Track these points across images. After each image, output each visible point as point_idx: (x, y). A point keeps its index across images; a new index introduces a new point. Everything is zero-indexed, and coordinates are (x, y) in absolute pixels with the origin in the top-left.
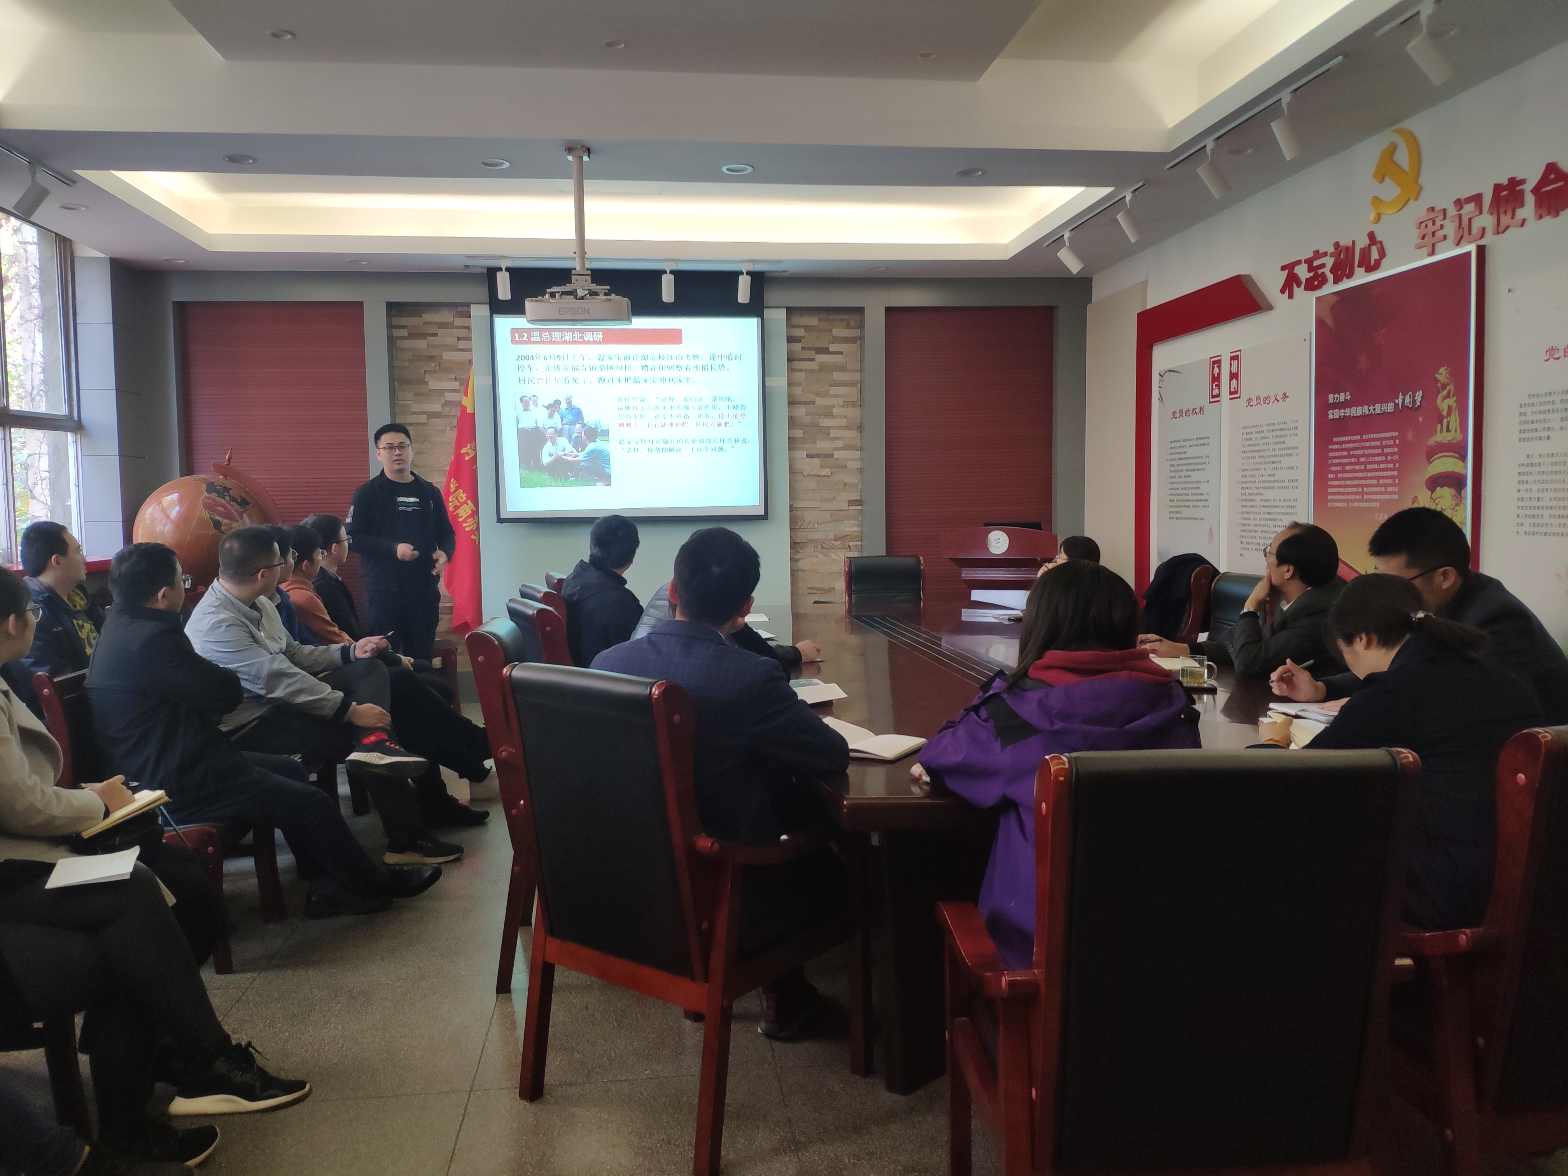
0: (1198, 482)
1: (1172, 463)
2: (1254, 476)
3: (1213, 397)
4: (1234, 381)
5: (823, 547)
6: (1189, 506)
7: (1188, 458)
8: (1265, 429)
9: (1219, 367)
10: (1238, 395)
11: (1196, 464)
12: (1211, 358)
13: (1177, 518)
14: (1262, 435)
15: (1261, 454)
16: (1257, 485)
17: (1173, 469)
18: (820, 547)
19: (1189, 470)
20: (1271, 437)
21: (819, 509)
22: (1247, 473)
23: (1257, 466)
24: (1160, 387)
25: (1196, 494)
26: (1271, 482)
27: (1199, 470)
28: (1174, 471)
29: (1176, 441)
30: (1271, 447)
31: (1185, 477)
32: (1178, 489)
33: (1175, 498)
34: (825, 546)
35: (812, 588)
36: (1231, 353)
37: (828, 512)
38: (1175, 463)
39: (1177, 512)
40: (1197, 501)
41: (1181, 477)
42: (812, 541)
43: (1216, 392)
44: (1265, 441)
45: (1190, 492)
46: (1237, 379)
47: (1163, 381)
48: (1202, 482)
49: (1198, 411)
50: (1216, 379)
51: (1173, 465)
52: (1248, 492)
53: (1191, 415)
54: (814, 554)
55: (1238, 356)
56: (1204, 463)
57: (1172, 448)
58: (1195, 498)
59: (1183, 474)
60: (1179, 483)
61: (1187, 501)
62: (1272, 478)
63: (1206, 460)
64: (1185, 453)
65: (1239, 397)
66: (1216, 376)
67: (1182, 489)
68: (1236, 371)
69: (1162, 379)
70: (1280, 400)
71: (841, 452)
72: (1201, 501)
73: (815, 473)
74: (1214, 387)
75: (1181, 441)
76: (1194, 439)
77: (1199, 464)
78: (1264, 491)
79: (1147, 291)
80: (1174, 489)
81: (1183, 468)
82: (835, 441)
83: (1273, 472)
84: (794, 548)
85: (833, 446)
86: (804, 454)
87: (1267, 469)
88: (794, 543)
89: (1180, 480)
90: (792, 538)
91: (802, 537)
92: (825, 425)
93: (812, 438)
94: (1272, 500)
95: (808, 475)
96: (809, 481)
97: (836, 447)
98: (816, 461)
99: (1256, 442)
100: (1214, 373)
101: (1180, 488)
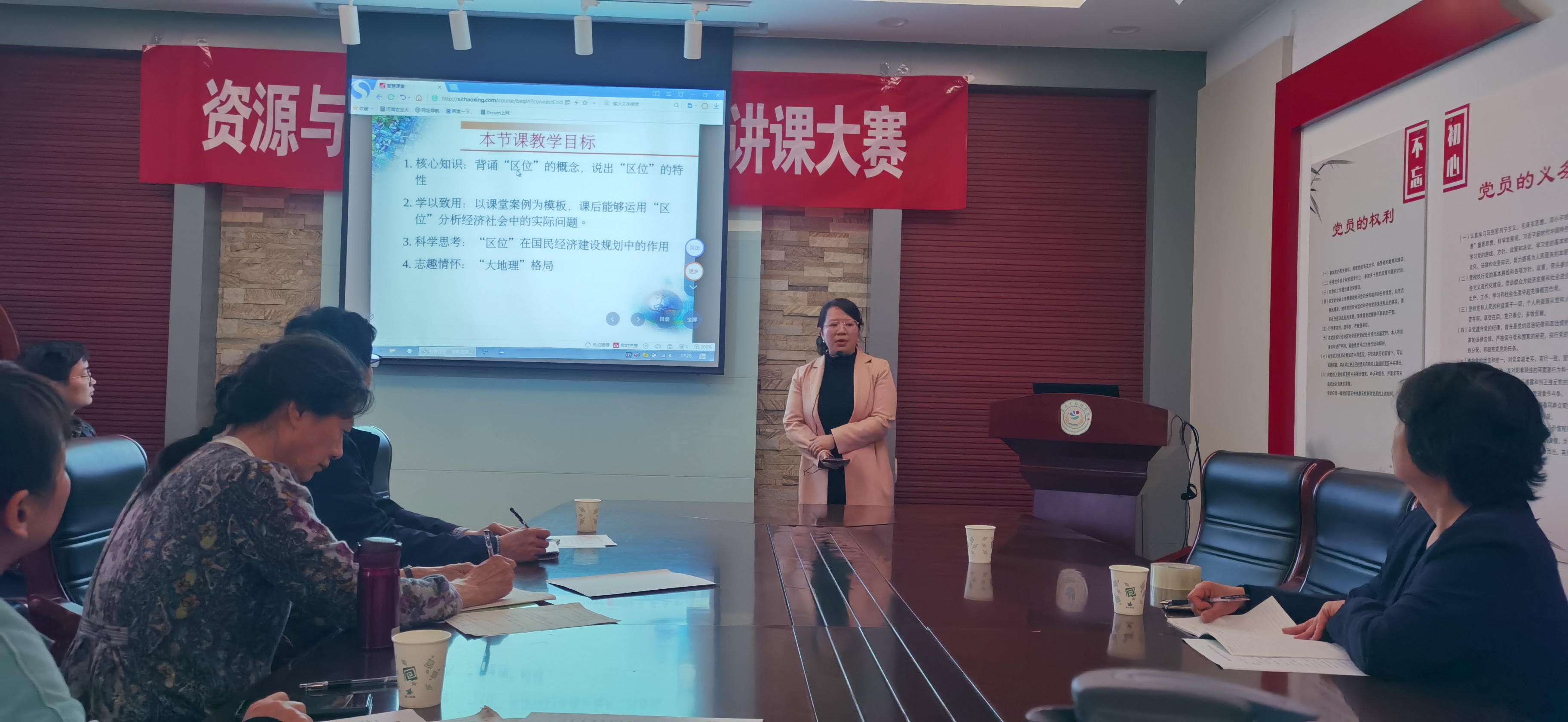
0: (1381, 334)
1: (1333, 305)
2: (1498, 317)
3: (1411, 191)
4: (1454, 161)
6: (1364, 374)
7: (1362, 296)
8: (1520, 232)
9: (1423, 142)
10: (1462, 182)
11: (1378, 304)
12: (1407, 129)
13: (1342, 393)
14: (1514, 244)
15: (1512, 277)
16: (1503, 332)
17: (1334, 314)
19: (1364, 315)
20: (1534, 245)
22: (1482, 313)
23: (1504, 300)
24: (1312, 190)
25: (1376, 354)
26: (1534, 325)
27: (1382, 313)
28: (1337, 319)
29: (1340, 271)
30: (1533, 264)
31: (1357, 326)
32: (1344, 346)
33: (1338, 361)
35: (789, 477)
36: (1447, 113)
38: (1340, 305)
39: (1342, 384)
40: (1379, 364)
41: (1347, 327)
43: (1416, 182)
44: (1520, 254)
45: (1366, 350)
46: (1460, 155)
47: (1317, 179)
48: (1390, 332)
49: (1380, 220)
50: (1417, 162)
51: (1336, 309)
52: (1481, 345)
53: (1369, 226)
55: (1462, 115)
56: (1394, 302)
57: (1334, 282)
58: (1374, 359)
59: (1353, 322)
60: (1346, 336)
61: (1361, 364)
62: (1539, 319)
63: (1398, 297)
64: (1356, 288)
65: (1465, 185)
66: (1417, 156)
67: (1352, 345)
68: (1459, 142)
69: (1317, 176)
70: (1557, 178)
71: (839, 284)
72: (1386, 363)
73: (800, 312)
74: (1413, 176)
75: (1351, 269)
76: (1376, 264)
77: (1383, 303)
78: (1518, 343)
79: (1294, 50)
80: (1337, 346)
81: (1356, 312)
82: (831, 269)
83: (1539, 307)
84: (763, 418)
85: (828, 275)
86: (784, 284)
87: (1525, 302)
88: (765, 410)
89: (1348, 331)
90: (763, 403)
91: (774, 403)
92: (817, 246)
93: (796, 262)
94: (1537, 358)
95: (789, 315)
96: (792, 324)
97: (832, 278)
98: (802, 295)
99: (1502, 257)
100: (1413, 152)
101: (1347, 345)
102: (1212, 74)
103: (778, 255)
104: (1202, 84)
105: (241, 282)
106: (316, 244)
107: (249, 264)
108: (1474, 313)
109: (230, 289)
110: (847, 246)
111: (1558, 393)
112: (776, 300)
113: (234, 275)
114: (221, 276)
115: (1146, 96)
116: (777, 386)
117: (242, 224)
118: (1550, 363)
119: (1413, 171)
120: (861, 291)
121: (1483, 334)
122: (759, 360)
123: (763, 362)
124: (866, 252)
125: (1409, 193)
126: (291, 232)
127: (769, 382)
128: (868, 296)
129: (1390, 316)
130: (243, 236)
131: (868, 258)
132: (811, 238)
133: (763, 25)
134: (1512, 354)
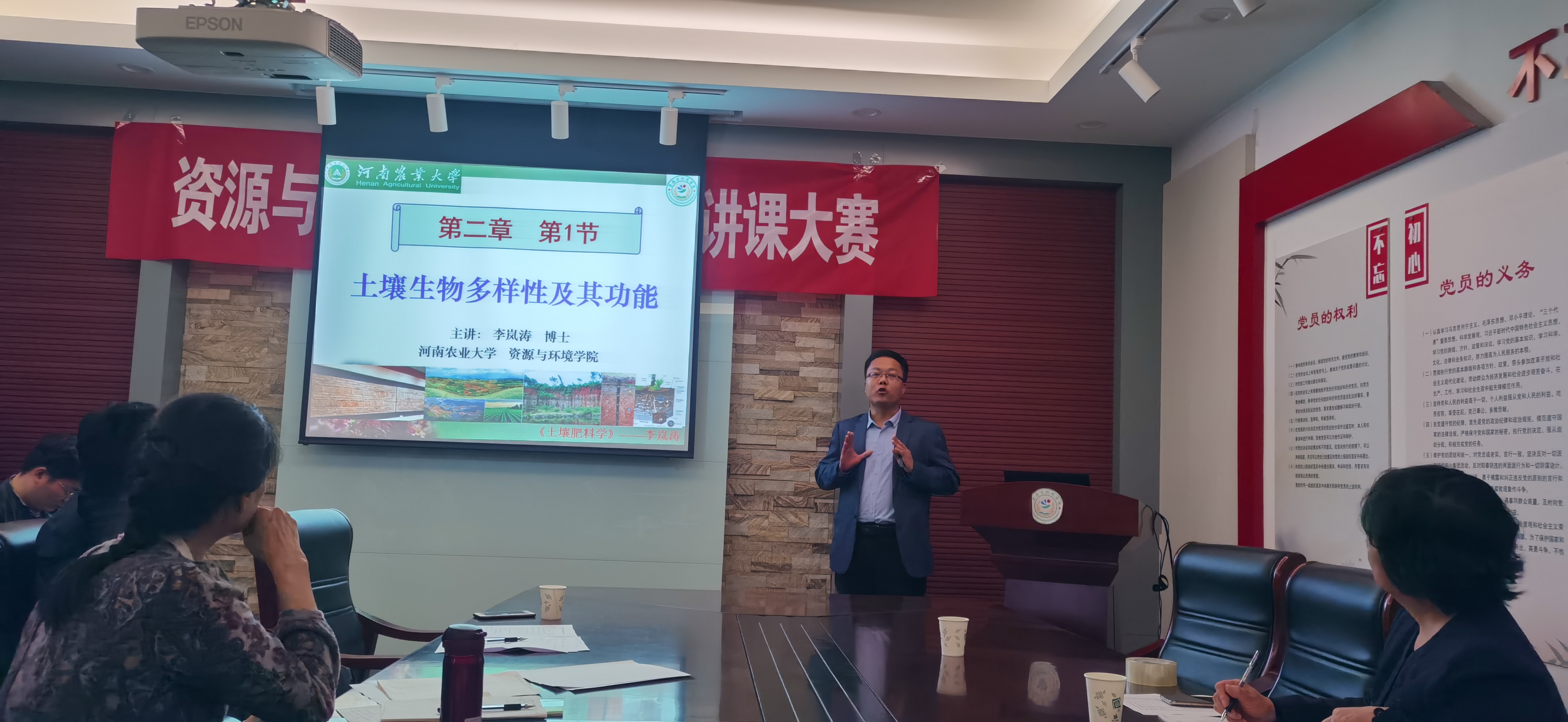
0: (1347, 427)
1: (1302, 397)
2: (1462, 412)
3: (1374, 287)
4: (1415, 259)
5: (777, 505)
6: (1332, 466)
7: (1327, 389)
8: (1482, 329)
9: (1385, 239)
10: (1424, 279)
11: (1344, 397)
12: (1368, 226)
13: (1311, 486)
14: (1476, 340)
15: (1475, 373)
16: (1467, 427)
17: (1301, 407)
18: (772, 502)
19: (1330, 408)
20: (1495, 343)
21: (774, 448)
22: (1446, 408)
23: (1467, 395)
24: (1277, 284)
25: (1344, 446)
26: (1498, 421)
27: (1348, 406)
28: (1304, 411)
29: (1306, 364)
30: (1495, 360)
31: (1324, 418)
32: (1311, 438)
33: (1306, 453)
34: (780, 502)
35: (758, 564)
36: (1407, 212)
37: (787, 454)
38: (1306, 397)
39: (1310, 476)
40: (1346, 457)
41: (1315, 419)
42: (761, 494)
43: (1379, 278)
44: (1482, 350)
45: (1333, 442)
46: (1421, 253)
47: (1282, 273)
48: (1356, 426)
49: (1344, 314)
50: (1379, 259)
51: (1302, 402)
52: (1447, 440)
53: (1333, 320)
54: (763, 513)
55: (1422, 214)
56: (1360, 395)
57: (1299, 375)
58: (1342, 452)
59: (1318, 414)
60: (1313, 429)
61: (1328, 457)
62: (1503, 415)
63: (1363, 390)
64: (1323, 380)
65: (1426, 282)
66: (1379, 253)
67: (1319, 438)
68: (1419, 240)
69: (1282, 270)
70: (1515, 277)
71: (811, 368)
72: (1353, 456)
73: (771, 396)
74: (1376, 272)
75: (1317, 362)
76: (1341, 358)
77: (1349, 397)
78: (1482, 438)
79: (1256, 148)
80: (1303, 439)
81: (1321, 404)
82: (803, 353)
83: (1502, 403)
84: (733, 503)
85: (800, 359)
86: (755, 368)
87: (1488, 398)
88: (735, 495)
89: (1315, 424)
90: (732, 488)
91: (744, 488)
92: (789, 330)
93: (768, 346)
94: (1502, 454)
95: (760, 399)
96: (763, 407)
97: (802, 362)
98: (773, 379)
99: (1464, 353)
100: (1375, 249)
101: (1315, 438)
102: (1177, 170)
103: (749, 339)
104: (1167, 177)
105: (204, 359)
106: (283, 322)
107: (212, 342)
108: (1438, 408)
109: (193, 366)
110: (819, 331)
111: (1524, 489)
112: (747, 384)
113: (198, 353)
114: (185, 353)
115: (1112, 190)
116: (747, 471)
117: (208, 301)
118: (1514, 459)
119: (1375, 268)
120: (832, 376)
121: (1447, 428)
122: (729, 444)
123: (733, 446)
124: (838, 339)
125: (1372, 289)
126: (258, 309)
127: (738, 467)
128: (839, 381)
129: (1356, 409)
130: (208, 313)
131: (839, 343)
132: (782, 322)
133: (738, 113)
134: (1477, 449)
